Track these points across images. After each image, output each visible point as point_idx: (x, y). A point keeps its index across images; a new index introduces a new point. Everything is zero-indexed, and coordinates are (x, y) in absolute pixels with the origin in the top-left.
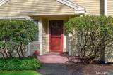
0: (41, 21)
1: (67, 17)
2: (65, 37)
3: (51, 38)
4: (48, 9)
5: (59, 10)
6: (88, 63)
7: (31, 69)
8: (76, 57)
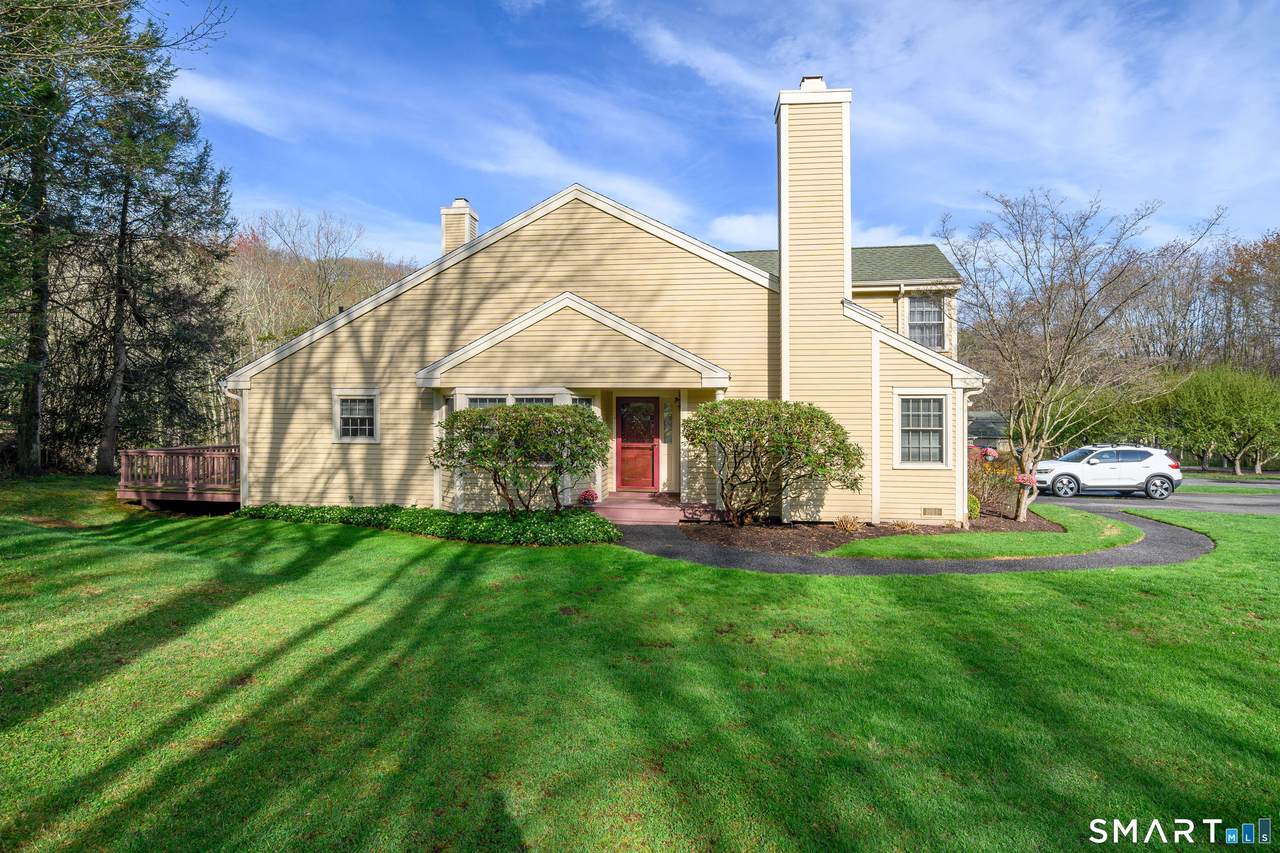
0: (598, 401)
1: (676, 397)
2: (663, 449)
3: (621, 450)
4: (626, 370)
5: (659, 376)
6: (742, 524)
7: (603, 541)
8: (703, 506)
